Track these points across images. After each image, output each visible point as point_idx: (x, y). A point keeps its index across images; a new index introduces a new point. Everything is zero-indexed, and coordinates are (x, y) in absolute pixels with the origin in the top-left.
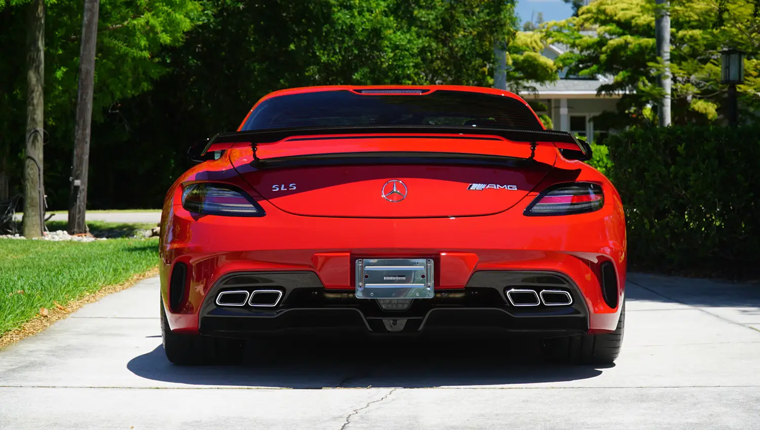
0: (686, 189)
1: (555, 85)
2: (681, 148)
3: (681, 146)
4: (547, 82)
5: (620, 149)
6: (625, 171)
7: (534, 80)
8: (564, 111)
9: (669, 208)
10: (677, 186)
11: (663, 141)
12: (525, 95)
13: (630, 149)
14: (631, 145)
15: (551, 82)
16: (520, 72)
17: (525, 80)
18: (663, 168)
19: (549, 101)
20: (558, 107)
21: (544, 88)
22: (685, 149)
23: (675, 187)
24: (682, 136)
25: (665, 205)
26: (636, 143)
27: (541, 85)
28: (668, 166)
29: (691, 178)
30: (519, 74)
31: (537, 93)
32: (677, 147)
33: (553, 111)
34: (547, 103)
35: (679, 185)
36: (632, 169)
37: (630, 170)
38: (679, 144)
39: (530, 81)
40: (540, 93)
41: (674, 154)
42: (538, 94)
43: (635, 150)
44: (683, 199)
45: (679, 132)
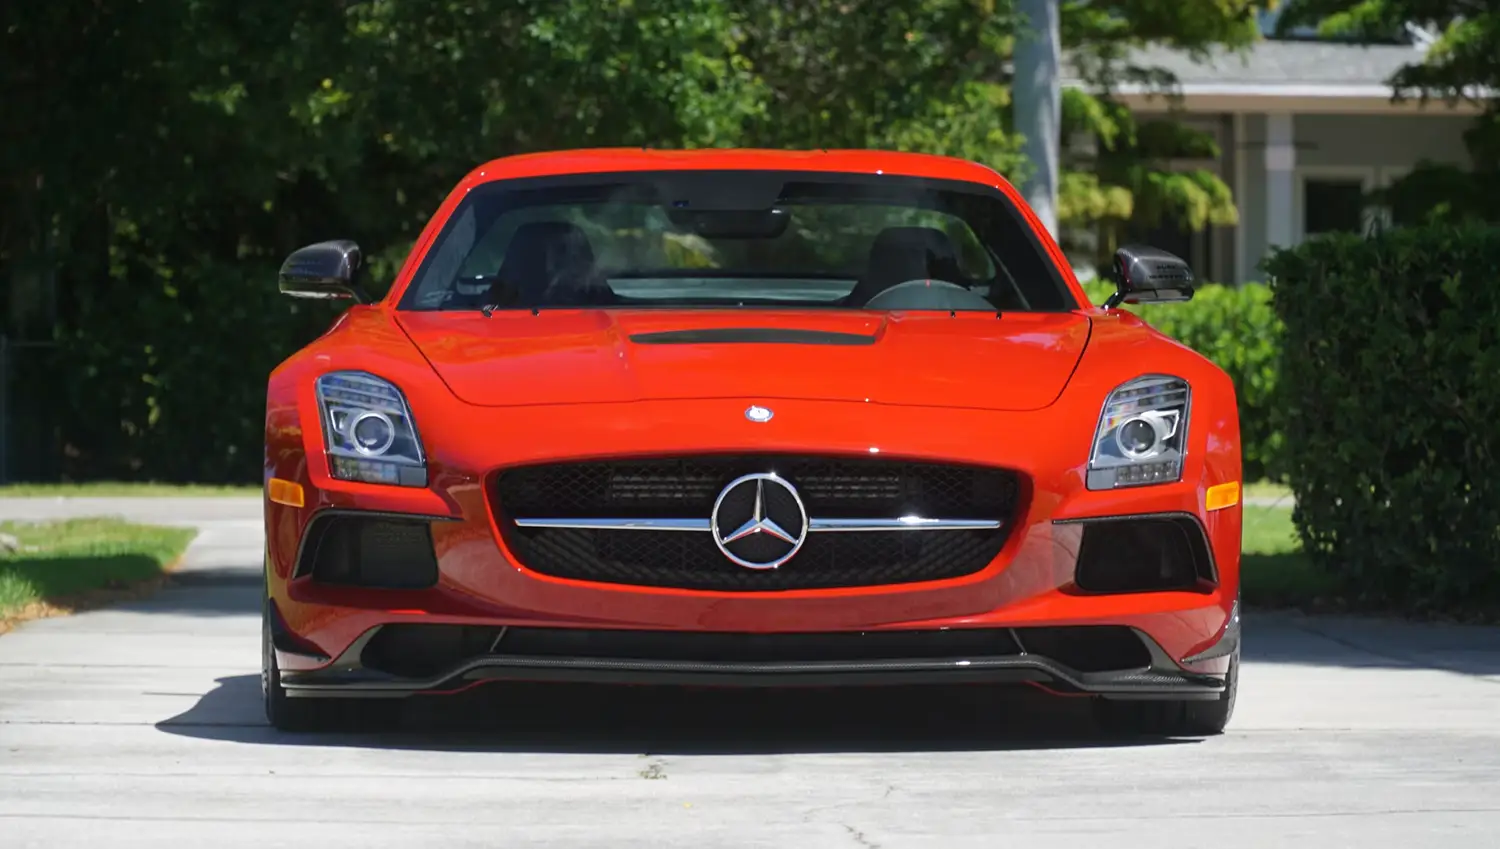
0: (1462, 394)
1: (1245, 63)
2: (1451, 285)
3: (1452, 277)
4: (1217, 49)
5: (1302, 288)
6: (1313, 345)
7: (1168, 41)
8: (1280, 159)
9: (1420, 443)
10: (1440, 383)
11: (1407, 267)
12: (1133, 96)
13: (1326, 289)
14: (1327, 276)
15: (1231, 50)
16: (1115, 10)
17: (1135, 39)
18: (1405, 336)
19: (1226, 119)
20: (1258, 145)
21: (1201, 70)
22: (1460, 288)
23: (1436, 389)
24: (1455, 255)
25: (1411, 436)
26: (1338, 270)
27: (1194, 59)
28: (1416, 330)
29: (1475, 364)
30: (1113, 16)
31: (1175, 89)
32: (1441, 281)
33: (1240, 157)
34: (1216, 127)
35: (1446, 383)
36: (1330, 342)
37: (1323, 343)
38: (1445, 272)
39: (1151, 46)
40: (1188, 89)
41: (1435, 301)
42: (1181, 97)
43: (1337, 291)
44: (1457, 418)
45: (1447, 243)
